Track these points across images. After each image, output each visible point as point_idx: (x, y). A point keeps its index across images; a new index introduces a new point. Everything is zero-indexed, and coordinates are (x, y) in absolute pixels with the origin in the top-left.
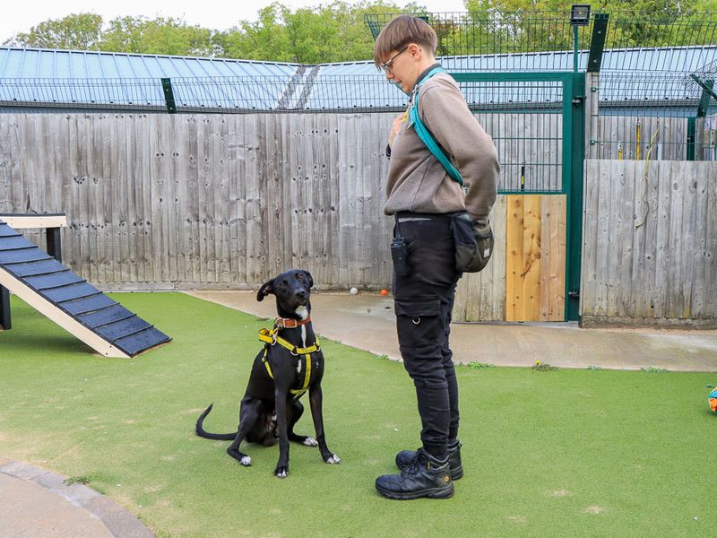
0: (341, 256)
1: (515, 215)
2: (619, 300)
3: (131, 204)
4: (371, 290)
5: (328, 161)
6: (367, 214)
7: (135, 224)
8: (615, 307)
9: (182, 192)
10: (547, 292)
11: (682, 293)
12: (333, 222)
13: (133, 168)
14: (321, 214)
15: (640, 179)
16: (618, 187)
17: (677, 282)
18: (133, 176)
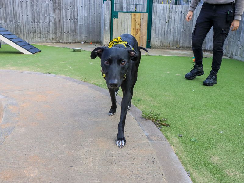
0: (78, 33)
1: (134, 18)
2: (161, 42)
3: (13, 16)
4: (87, 43)
5: (74, 5)
6: (86, 20)
7: (15, 23)
8: (160, 44)
9: (29, 13)
10: (142, 40)
11: (177, 40)
12: (76, 23)
13: (13, 5)
14: (72, 20)
15: (168, 9)
16: (162, 11)
17: (176, 37)
18: (13, 8)
